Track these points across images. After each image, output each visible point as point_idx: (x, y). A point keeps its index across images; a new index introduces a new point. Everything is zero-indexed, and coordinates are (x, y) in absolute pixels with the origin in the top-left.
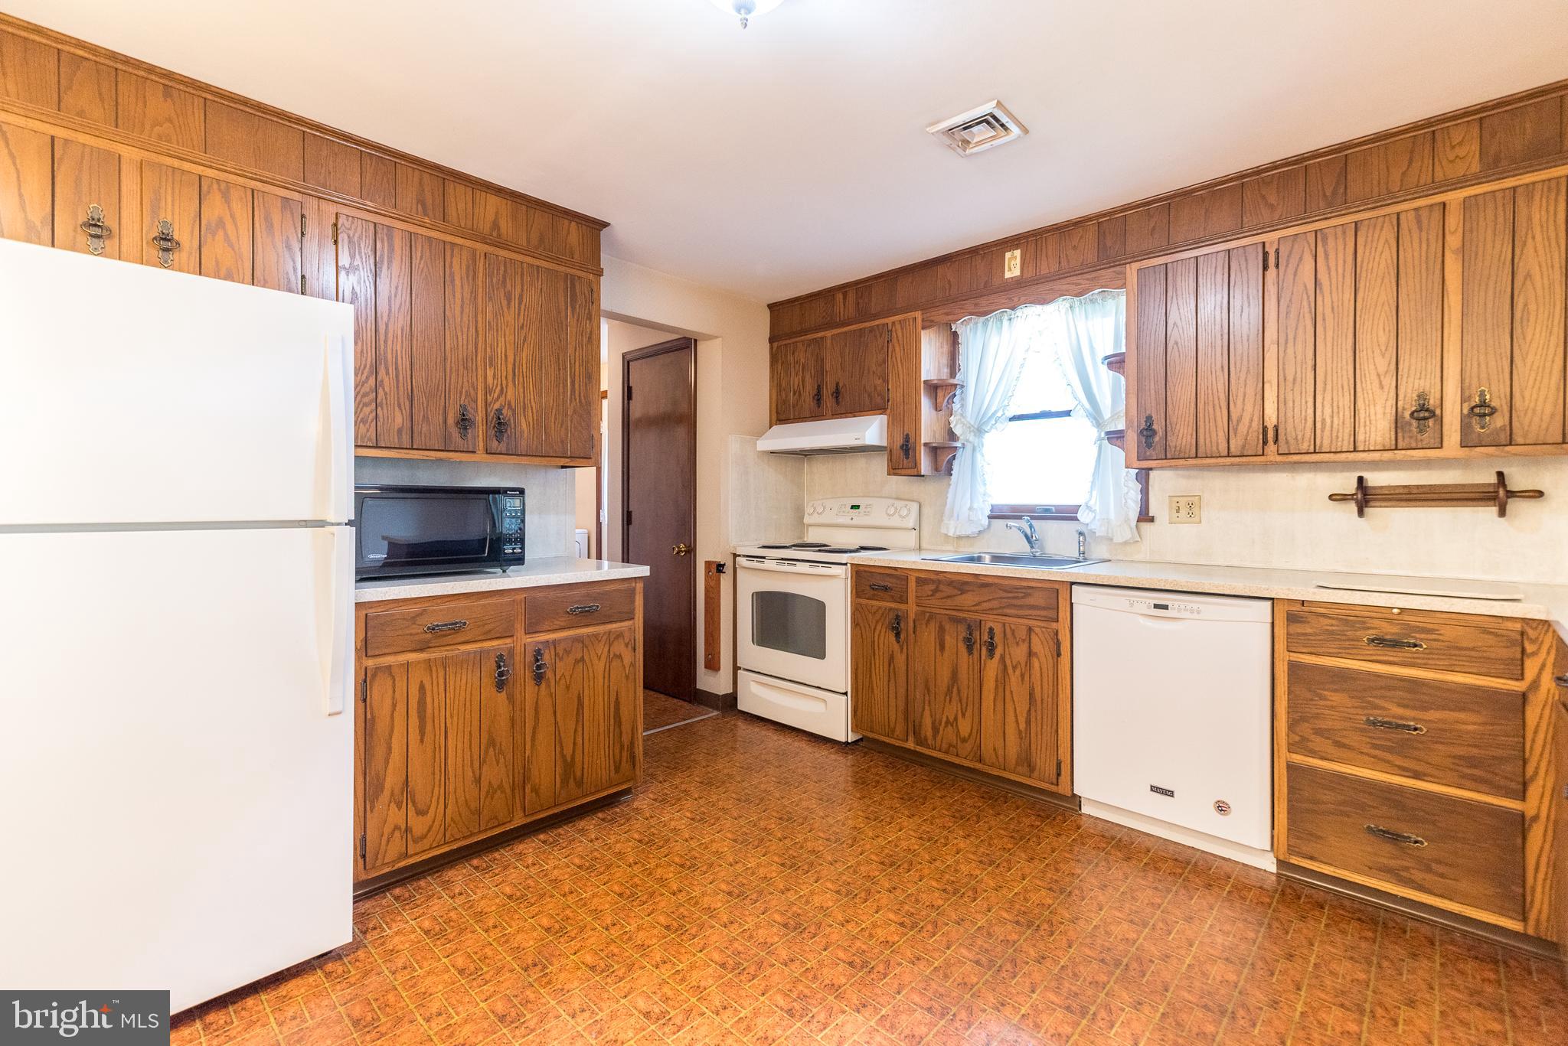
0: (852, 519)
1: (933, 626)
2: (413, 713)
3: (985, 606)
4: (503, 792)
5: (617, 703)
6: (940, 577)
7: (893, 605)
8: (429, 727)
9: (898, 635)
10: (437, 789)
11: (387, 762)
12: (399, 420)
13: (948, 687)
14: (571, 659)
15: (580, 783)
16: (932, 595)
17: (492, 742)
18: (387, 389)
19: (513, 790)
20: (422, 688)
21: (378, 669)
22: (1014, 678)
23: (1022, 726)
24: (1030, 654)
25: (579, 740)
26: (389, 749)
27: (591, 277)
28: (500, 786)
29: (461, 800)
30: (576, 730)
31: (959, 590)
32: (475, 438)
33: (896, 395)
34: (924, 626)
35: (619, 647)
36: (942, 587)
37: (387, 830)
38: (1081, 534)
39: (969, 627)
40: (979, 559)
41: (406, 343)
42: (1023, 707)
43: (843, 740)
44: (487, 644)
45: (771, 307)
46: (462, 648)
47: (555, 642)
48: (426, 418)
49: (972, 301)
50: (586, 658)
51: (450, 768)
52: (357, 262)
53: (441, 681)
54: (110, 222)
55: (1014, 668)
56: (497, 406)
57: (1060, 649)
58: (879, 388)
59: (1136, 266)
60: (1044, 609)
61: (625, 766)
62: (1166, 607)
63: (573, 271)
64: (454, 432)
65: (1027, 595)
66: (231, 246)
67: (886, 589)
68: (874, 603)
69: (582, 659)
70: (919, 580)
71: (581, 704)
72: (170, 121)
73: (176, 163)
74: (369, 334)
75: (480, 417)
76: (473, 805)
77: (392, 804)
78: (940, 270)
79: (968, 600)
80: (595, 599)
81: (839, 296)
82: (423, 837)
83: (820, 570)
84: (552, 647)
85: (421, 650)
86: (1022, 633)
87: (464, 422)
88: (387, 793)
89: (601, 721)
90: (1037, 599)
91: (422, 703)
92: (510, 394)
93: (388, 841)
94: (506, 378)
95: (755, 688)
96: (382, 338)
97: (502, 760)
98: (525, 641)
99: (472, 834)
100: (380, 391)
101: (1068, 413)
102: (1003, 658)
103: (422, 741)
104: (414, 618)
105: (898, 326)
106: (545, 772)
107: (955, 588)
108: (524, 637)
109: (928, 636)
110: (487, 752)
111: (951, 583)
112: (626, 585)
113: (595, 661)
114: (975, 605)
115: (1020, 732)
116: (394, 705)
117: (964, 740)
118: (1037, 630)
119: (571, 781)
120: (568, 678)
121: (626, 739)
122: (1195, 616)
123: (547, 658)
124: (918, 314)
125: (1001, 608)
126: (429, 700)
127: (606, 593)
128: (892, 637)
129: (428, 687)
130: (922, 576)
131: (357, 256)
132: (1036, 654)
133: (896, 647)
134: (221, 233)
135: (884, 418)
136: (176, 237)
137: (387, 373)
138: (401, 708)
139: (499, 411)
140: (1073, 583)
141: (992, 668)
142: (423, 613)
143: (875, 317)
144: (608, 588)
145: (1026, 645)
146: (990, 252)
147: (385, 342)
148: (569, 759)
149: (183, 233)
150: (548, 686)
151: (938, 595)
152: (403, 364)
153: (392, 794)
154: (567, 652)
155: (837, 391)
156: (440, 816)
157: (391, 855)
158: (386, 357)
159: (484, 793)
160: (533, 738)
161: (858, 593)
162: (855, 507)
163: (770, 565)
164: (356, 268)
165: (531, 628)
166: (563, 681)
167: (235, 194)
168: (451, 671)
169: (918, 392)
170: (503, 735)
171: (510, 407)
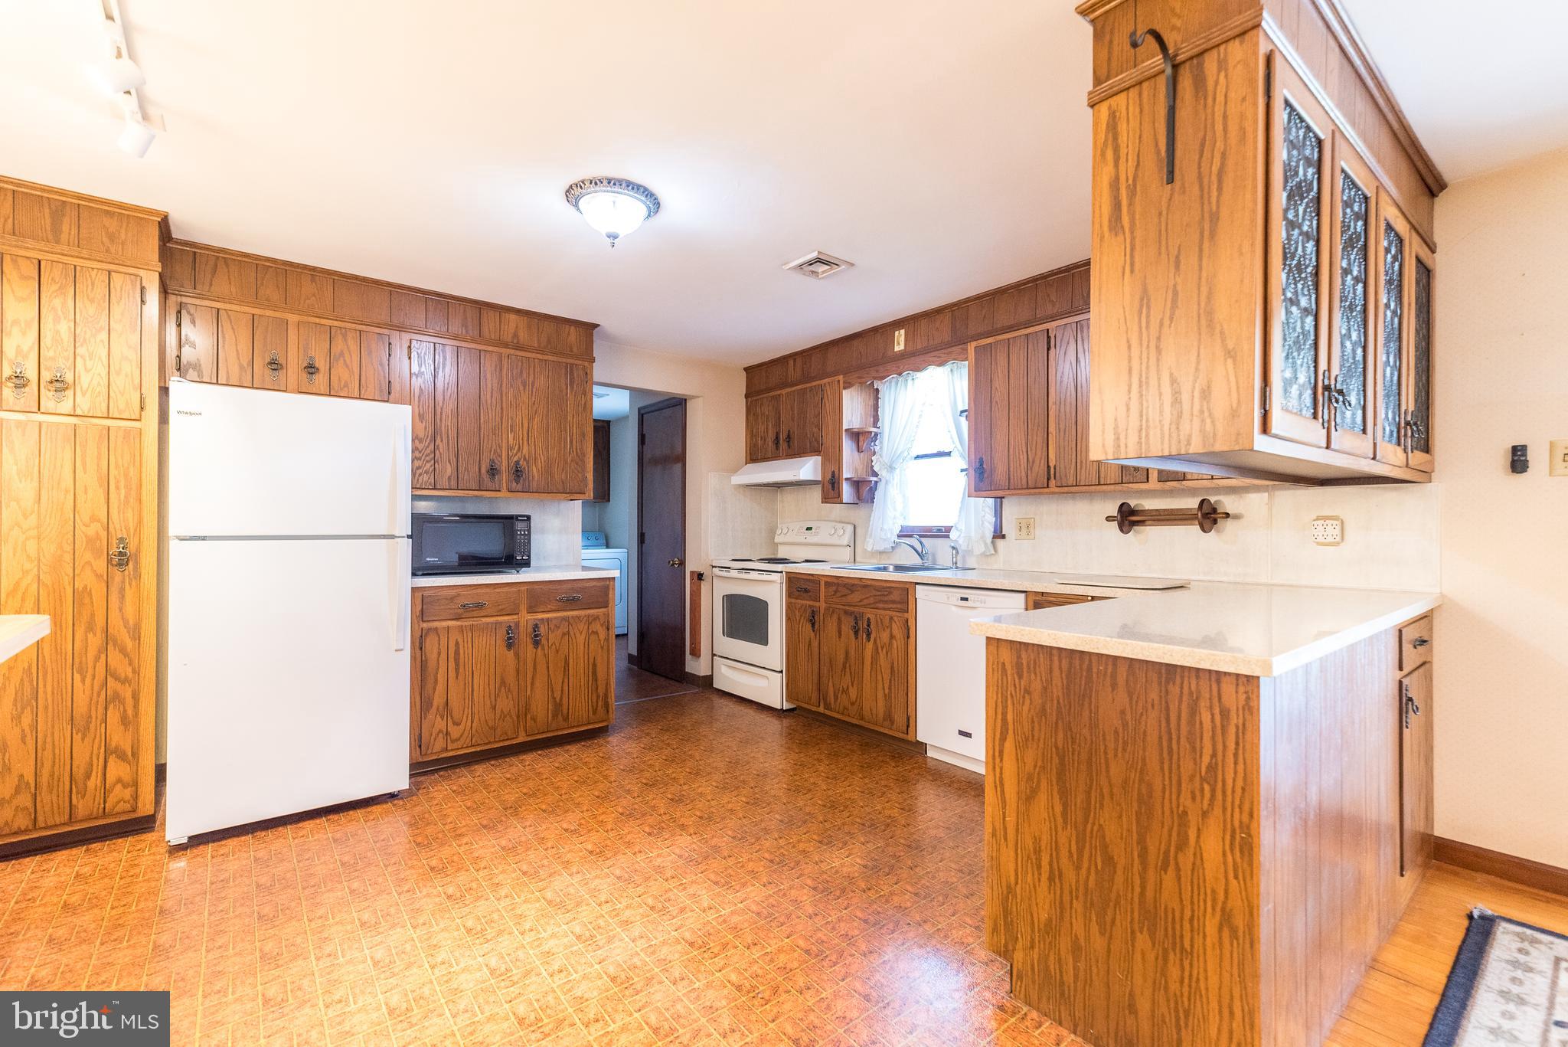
0: (803, 538)
1: (835, 617)
2: (452, 660)
3: (866, 602)
4: (511, 716)
5: (594, 665)
6: (840, 581)
7: (811, 603)
8: (461, 670)
9: (813, 625)
10: (466, 710)
11: (435, 689)
12: (449, 470)
13: (843, 664)
14: (559, 632)
15: (566, 719)
16: (834, 595)
17: (503, 683)
18: (441, 450)
19: (518, 717)
20: (457, 643)
21: (429, 629)
22: (882, 655)
23: (887, 691)
24: (892, 637)
25: (566, 688)
26: (437, 680)
27: (586, 364)
28: (509, 713)
29: (483, 719)
30: (563, 681)
31: (850, 590)
32: (500, 481)
33: (827, 441)
34: (829, 619)
35: (597, 626)
36: (840, 588)
37: (435, 732)
38: (953, 548)
39: (856, 618)
40: (885, 569)
41: (454, 420)
42: (887, 676)
43: (779, 707)
44: (500, 619)
45: (745, 369)
46: (484, 620)
47: (548, 619)
48: (467, 469)
49: (875, 368)
50: (571, 633)
51: (475, 697)
52: (423, 369)
53: (470, 640)
54: (282, 361)
55: (882, 648)
56: (516, 459)
57: (909, 633)
58: (816, 436)
59: (974, 344)
60: (899, 603)
61: (601, 710)
62: (966, 599)
63: (572, 361)
64: (486, 477)
65: (890, 593)
66: (348, 370)
67: (806, 591)
68: (799, 601)
69: (568, 632)
70: (827, 584)
71: (567, 663)
72: (314, 297)
73: (317, 320)
74: (429, 417)
75: (504, 468)
76: (491, 723)
77: (438, 716)
78: (855, 343)
79: (855, 597)
80: (578, 592)
81: (791, 362)
82: (458, 740)
83: (765, 577)
84: (546, 623)
85: (458, 619)
86: (886, 622)
87: (493, 471)
88: (434, 709)
89: (582, 675)
90: (895, 596)
91: (457, 653)
92: (525, 451)
93: (435, 739)
94: (523, 439)
95: (724, 670)
96: (439, 417)
97: (510, 696)
98: (526, 619)
99: (490, 743)
100: (437, 452)
101: (948, 454)
102: (875, 640)
103: (457, 677)
104: (452, 599)
105: (827, 385)
106: (541, 707)
107: (847, 588)
108: (526, 615)
109: (831, 626)
110: (500, 690)
111: (845, 585)
112: (601, 583)
113: (578, 635)
114: (859, 602)
115: (885, 695)
116: (439, 654)
117: (853, 704)
118: (895, 618)
119: (560, 716)
120: (557, 645)
121: (601, 691)
122: (983, 605)
123: (543, 630)
124: (841, 378)
125: (874, 603)
126: (461, 652)
127: (586, 588)
128: (809, 626)
129: (460, 641)
130: (829, 580)
131: (423, 366)
132: (895, 637)
133: (812, 635)
134: (342, 361)
135: (819, 458)
136: (317, 366)
137: (442, 441)
138: (443, 656)
139: (517, 462)
140: (915, 584)
141: (869, 649)
142: (459, 595)
143: (814, 379)
144: (588, 584)
145: (889, 630)
146: (883, 331)
147: (441, 420)
148: (558, 700)
149: (321, 363)
150: (543, 649)
151: (838, 594)
152: (453, 434)
153: (438, 709)
154: (557, 627)
155: (789, 436)
156: (468, 728)
157: (437, 748)
158: (441, 430)
159: (498, 716)
160: (532, 684)
161: (790, 595)
162: (809, 529)
163: (734, 574)
164: (423, 373)
165: (531, 610)
166: (554, 646)
167: (350, 335)
168: (476, 634)
169: (840, 438)
170: (511, 679)
171: (525, 459)
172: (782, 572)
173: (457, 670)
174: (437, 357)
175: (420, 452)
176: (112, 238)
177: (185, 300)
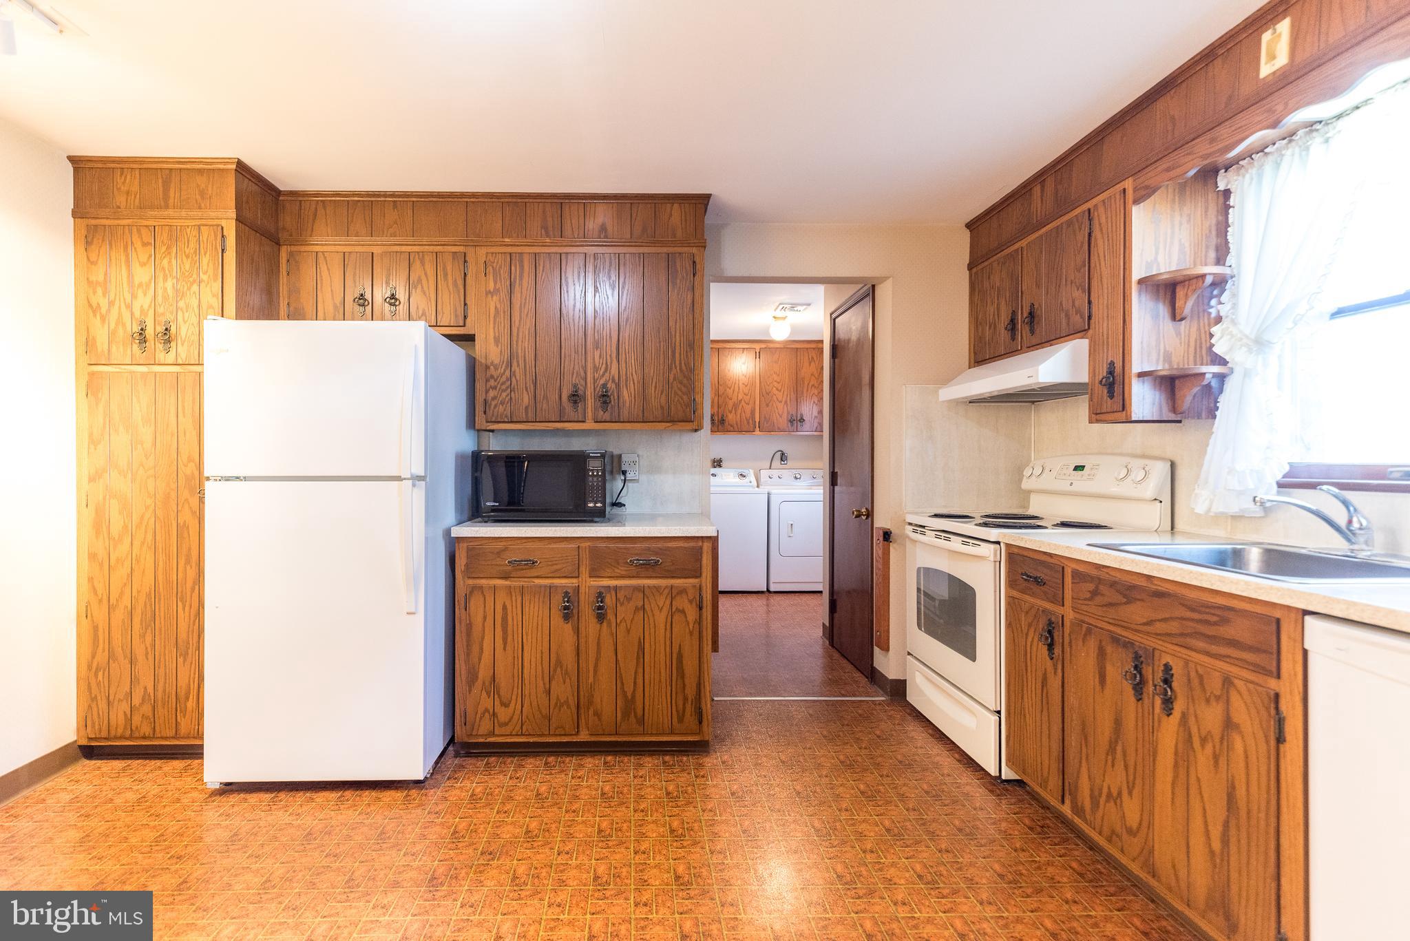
0: (1071, 484)
1: (1092, 644)
2: (499, 626)
3: (1160, 627)
4: (569, 707)
5: (680, 656)
6: (1103, 575)
7: (1048, 606)
8: (510, 640)
9: (1051, 647)
10: (516, 689)
11: (480, 659)
12: (526, 400)
13: (1110, 742)
14: (632, 605)
15: (641, 721)
16: (1090, 599)
18: (518, 377)
19: (578, 709)
20: (505, 608)
21: (474, 588)
22: (1204, 756)
23: (1216, 845)
24: (1229, 724)
25: (640, 681)
26: (481, 649)
27: (694, 250)
28: (567, 702)
29: (535, 704)
30: (636, 673)
31: (1125, 596)
32: (587, 409)
33: (1100, 308)
34: (1080, 643)
35: (682, 602)
36: (1103, 588)
37: (479, 712)
39: (1137, 657)
41: (532, 340)
42: (1217, 813)
43: (996, 773)
44: (557, 582)
45: (969, 224)
46: (537, 581)
47: (616, 588)
48: (545, 397)
50: (647, 607)
51: (526, 675)
52: (498, 285)
53: (519, 605)
54: (368, 295)
55: (1204, 741)
56: (602, 382)
57: (1283, 728)
58: (1077, 303)
60: (1250, 649)
61: (691, 717)
63: (671, 250)
64: (567, 405)
65: (1224, 621)
66: (424, 293)
67: (1038, 581)
68: (1027, 597)
69: (643, 607)
70: (1076, 574)
71: (641, 648)
72: (396, 223)
74: (505, 339)
75: (590, 392)
76: (545, 712)
77: (484, 691)
78: (1160, 105)
79: (1137, 613)
80: (656, 554)
81: (1037, 189)
82: (506, 724)
83: (973, 548)
84: (613, 593)
85: (506, 578)
86: (1215, 684)
87: (576, 398)
88: (481, 684)
89: (663, 671)
90: (1242, 631)
91: (505, 619)
92: (614, 370)
93: (481, 718)
94: (610, 356)
95: (920, 680)
97: (568, 680)
98: (589, 584)
99: (542, 735)
100: (513, 379)
102: (1185, 718)
103: (505, 649)
104: (499, 553)
105: (1101, 210)
106: (605, 700)
107: (1118, 591)
108: (588, 579)
109: (1084, 658)
110: (555, 671)
111: (1113, 584)
112: (692, 544)
113: (656, 612)
114: (1144, 624)
115: (1213, 854)
116: (485, 618)
117: (1131, 832)
118: (1242, 684)
119: (633, 717)
120: (629, 623)
121: (690, 692)
123: (609, 600)
124: (1128, 184)
125: (1182, 635)
126: (510, 619)
127: (668, 549)
128: (1044, 650)
129: (509, 607)
130: (1081, 568)
131: (498, 282)
132: (1237, 727)
133: (1049, 663)
134: (420, 286)
135: (1084, 341)
136: (397, 296)
137: (518, 365)
138: (490, 620)
139: (604, 385)
140: (1307, 612)
141: (1169, 731)
142: (506, 549)
143: (1075, 205)
144: (670, 545)
145: (1223, 705)
146: (1236, 44)
147: (517, 341)
148: (629, 695)
149: (401, 291)
150: (610, 626)
151: (1098, 600)
152: (530, 356)
153: (484, 683)
154: (629, 599)
155: (1032, 315)
156: (518, 712)
157: (483, 731)
158: (517, 353)
159: (553, 703)
160: (595, 671)
161: (1011, 583)
162: (1079, 468)
163: (930, 538)
164: (498, 290)
165: (594, 574)
166: (623, 624)
167: (427, 258)
168: (526, 598)
169: (1126, 298)
170: (569, 659)
171: (613, 381)
172: (998, 543)
173: (505, 643)
174: (513, 268)
175: (495, 381)
176: (202, 193)
177: (294, 248)
